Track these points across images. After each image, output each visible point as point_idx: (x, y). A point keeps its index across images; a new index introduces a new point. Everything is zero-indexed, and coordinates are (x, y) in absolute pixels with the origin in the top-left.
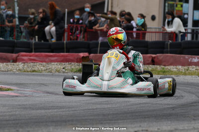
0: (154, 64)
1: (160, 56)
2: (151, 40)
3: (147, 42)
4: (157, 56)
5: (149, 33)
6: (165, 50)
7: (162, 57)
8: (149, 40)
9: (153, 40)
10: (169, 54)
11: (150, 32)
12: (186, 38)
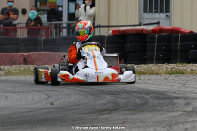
0: (26, 64)
1: (33, 54)
2: (22, 37)
3: (18, 39)
4: (30, 55)
5: (19, 29)
6: (38, 47)
7: (35, 56)
8: (20, 37)
9: (24, 37)
10: (43, 52)
11: (21, 28)
12: (61, 33)
